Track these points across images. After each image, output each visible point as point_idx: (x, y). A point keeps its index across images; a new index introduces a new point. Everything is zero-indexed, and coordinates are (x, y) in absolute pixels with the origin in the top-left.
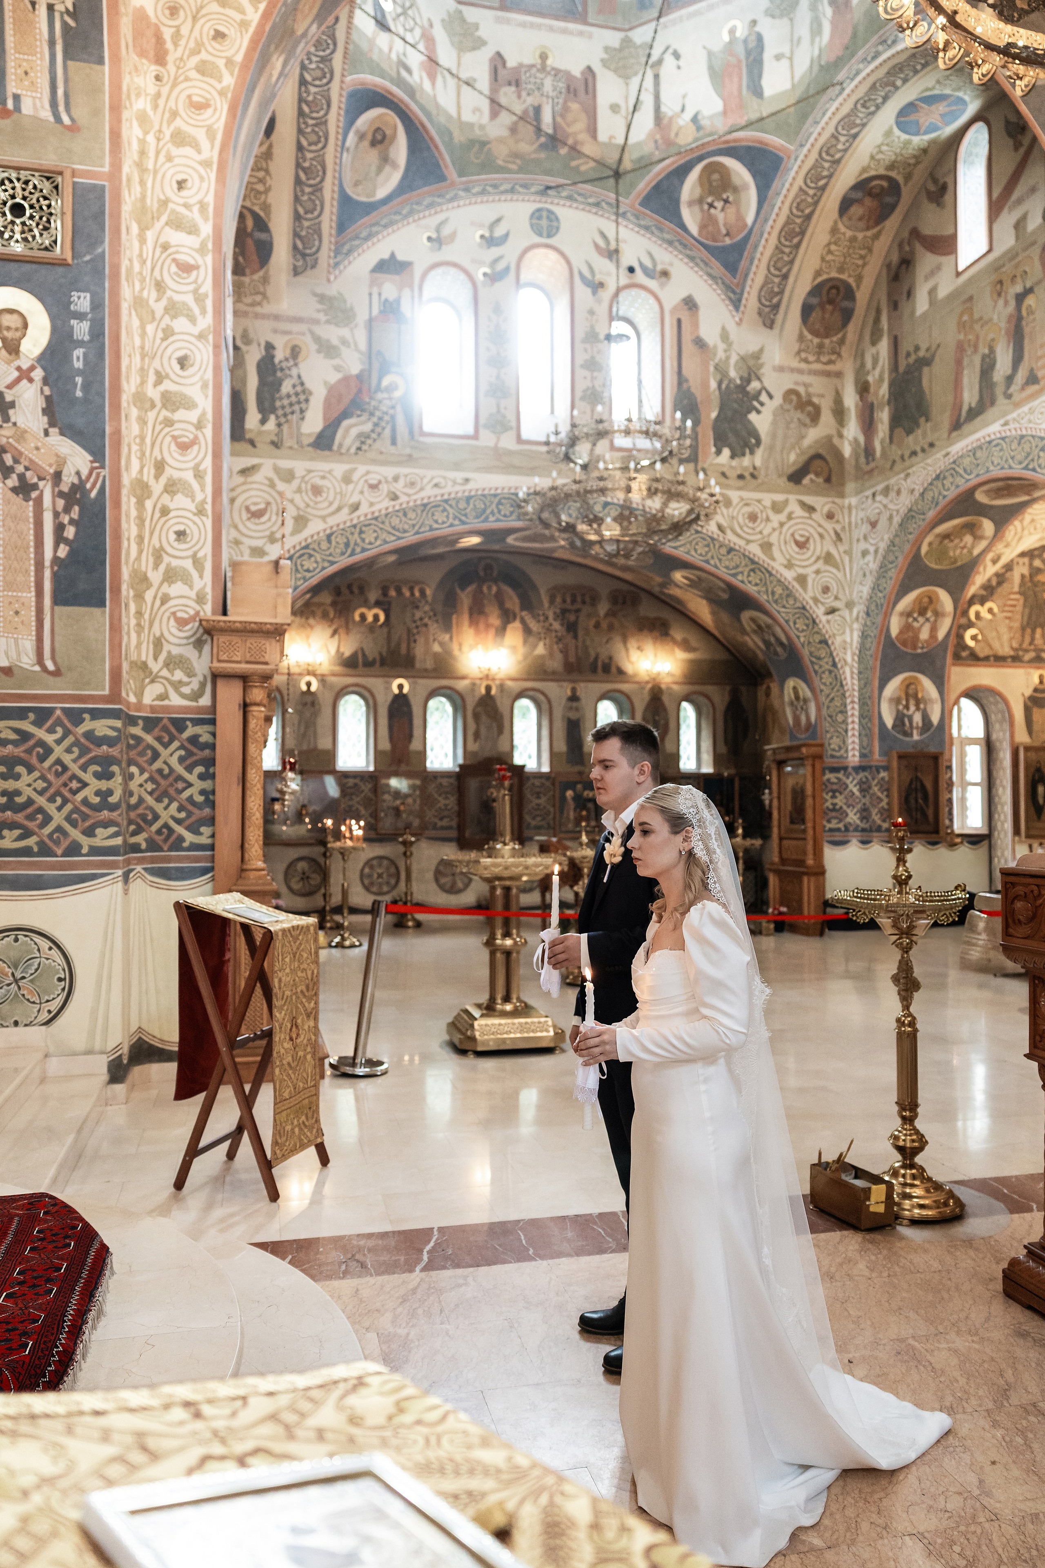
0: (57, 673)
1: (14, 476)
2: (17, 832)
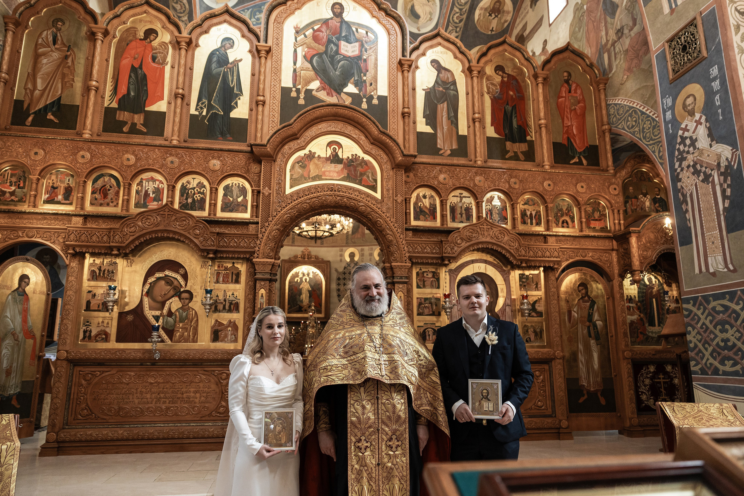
0: (735, 271)
1: (702, 174)
2: (731, 362)
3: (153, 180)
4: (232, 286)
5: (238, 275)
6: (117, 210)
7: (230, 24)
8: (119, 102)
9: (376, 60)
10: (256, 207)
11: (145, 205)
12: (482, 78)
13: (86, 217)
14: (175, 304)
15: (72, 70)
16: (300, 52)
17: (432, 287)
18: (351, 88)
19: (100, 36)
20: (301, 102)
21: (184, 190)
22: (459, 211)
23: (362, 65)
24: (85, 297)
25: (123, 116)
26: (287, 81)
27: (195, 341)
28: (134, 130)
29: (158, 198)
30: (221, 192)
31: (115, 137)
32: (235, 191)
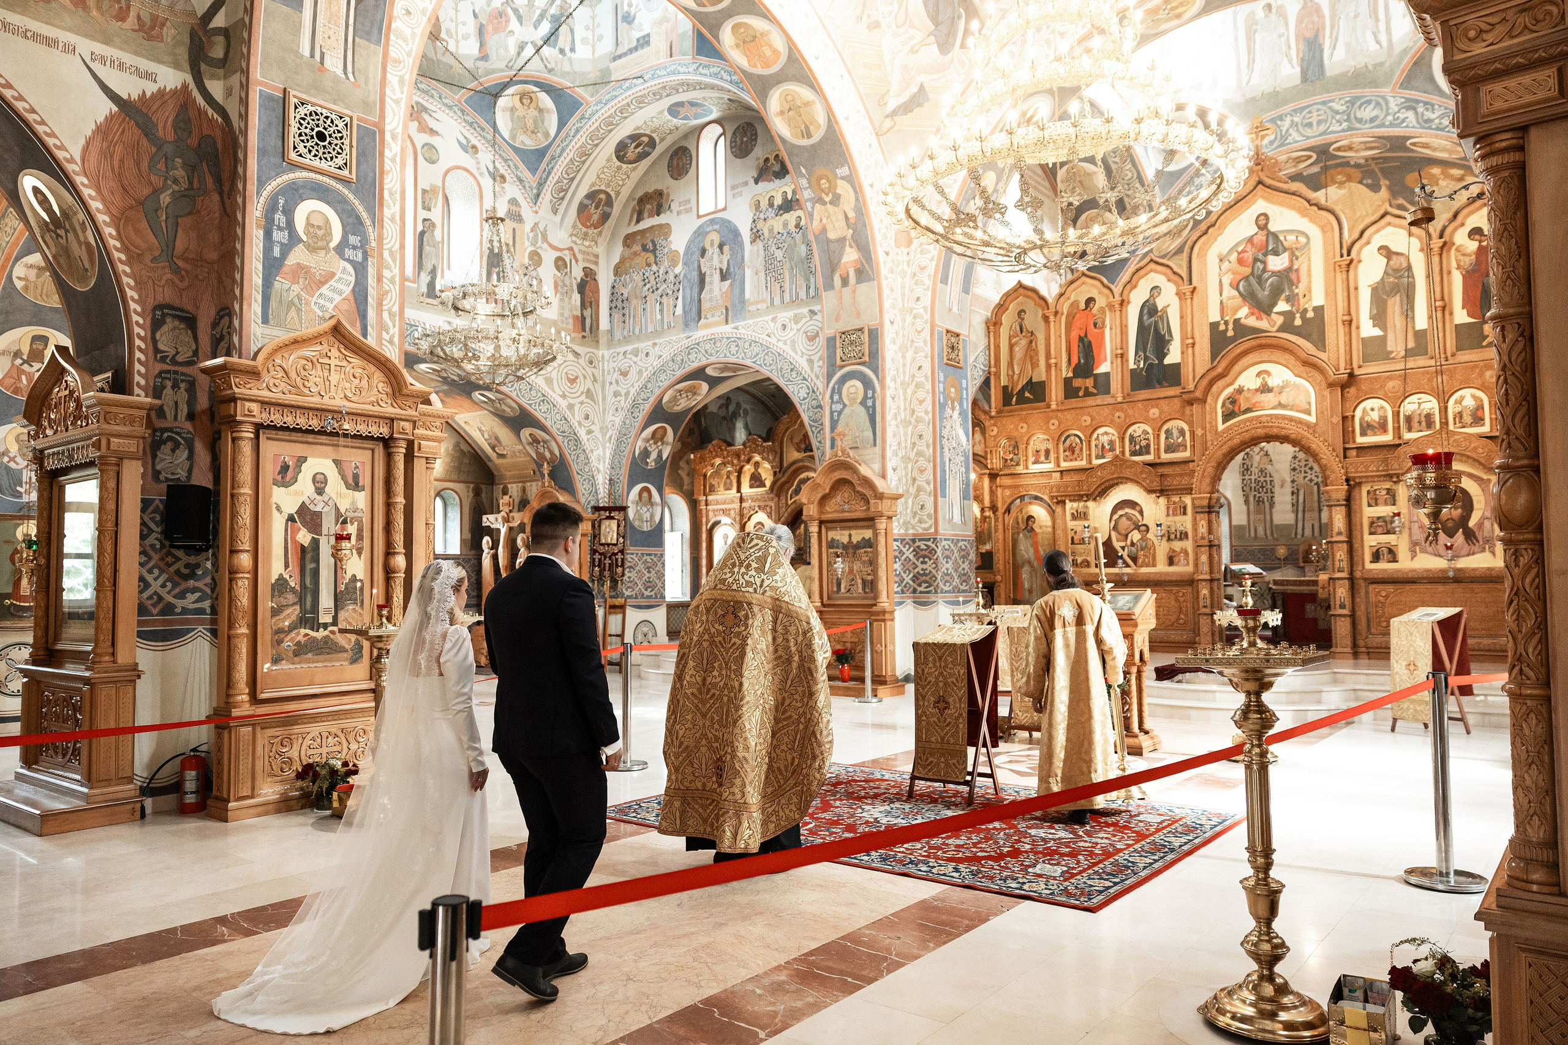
3: (1106, 433)
4: (1179, 518)
5: (1185, 508)
6: (1083, 463)
7: (1156, 272)
8: (1074, 371)
9: (1309, 265)
10: (1193, 447)
11: (1103, 457)
12: (1449, 251)
13: (1061, 472)
14: (1136, 536)
15: (1036, 351)
16: (1227, 280)
17: (1386, 504)
18: (1282, 306)
19: (1052, 318)
20: (1230, 333)
21: (1132, 438)
22: (1416, 419)
23: (1293, 276)
24: (1070, 534)
25: (1077, 383)
26: (1214, 316)
27: (1154, 565)
28: (1088, 394)
29: (1112, 449)
30: (1163, 436)
31: (1074, 403)
32: (1175, 433)
